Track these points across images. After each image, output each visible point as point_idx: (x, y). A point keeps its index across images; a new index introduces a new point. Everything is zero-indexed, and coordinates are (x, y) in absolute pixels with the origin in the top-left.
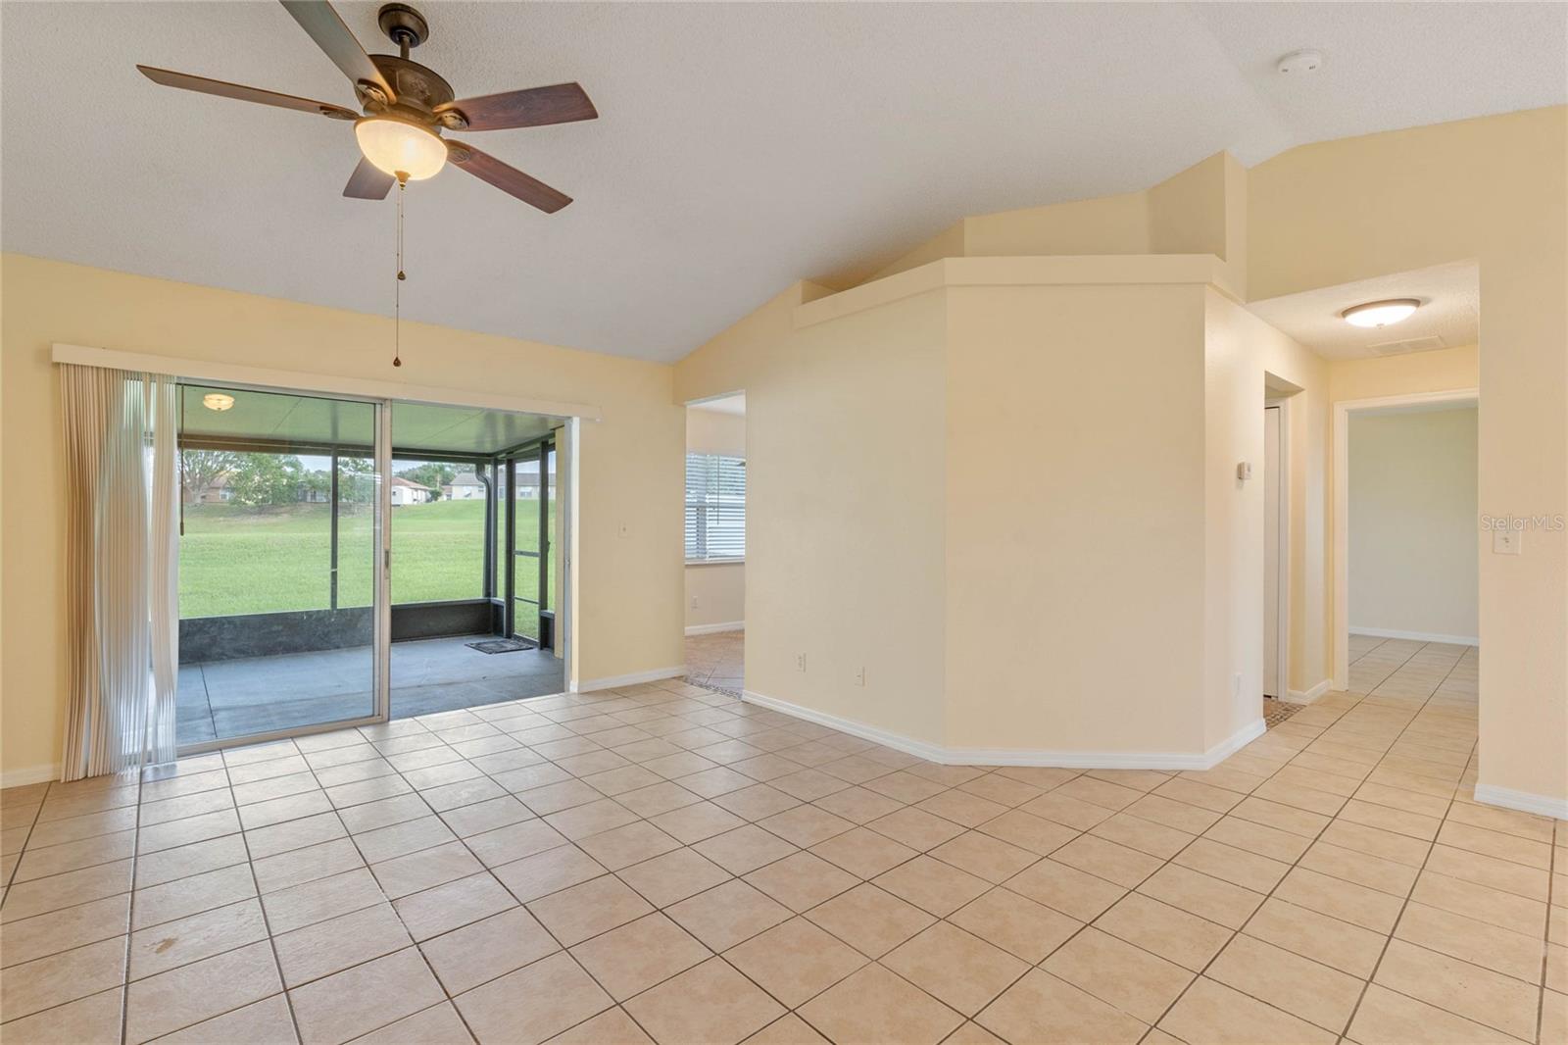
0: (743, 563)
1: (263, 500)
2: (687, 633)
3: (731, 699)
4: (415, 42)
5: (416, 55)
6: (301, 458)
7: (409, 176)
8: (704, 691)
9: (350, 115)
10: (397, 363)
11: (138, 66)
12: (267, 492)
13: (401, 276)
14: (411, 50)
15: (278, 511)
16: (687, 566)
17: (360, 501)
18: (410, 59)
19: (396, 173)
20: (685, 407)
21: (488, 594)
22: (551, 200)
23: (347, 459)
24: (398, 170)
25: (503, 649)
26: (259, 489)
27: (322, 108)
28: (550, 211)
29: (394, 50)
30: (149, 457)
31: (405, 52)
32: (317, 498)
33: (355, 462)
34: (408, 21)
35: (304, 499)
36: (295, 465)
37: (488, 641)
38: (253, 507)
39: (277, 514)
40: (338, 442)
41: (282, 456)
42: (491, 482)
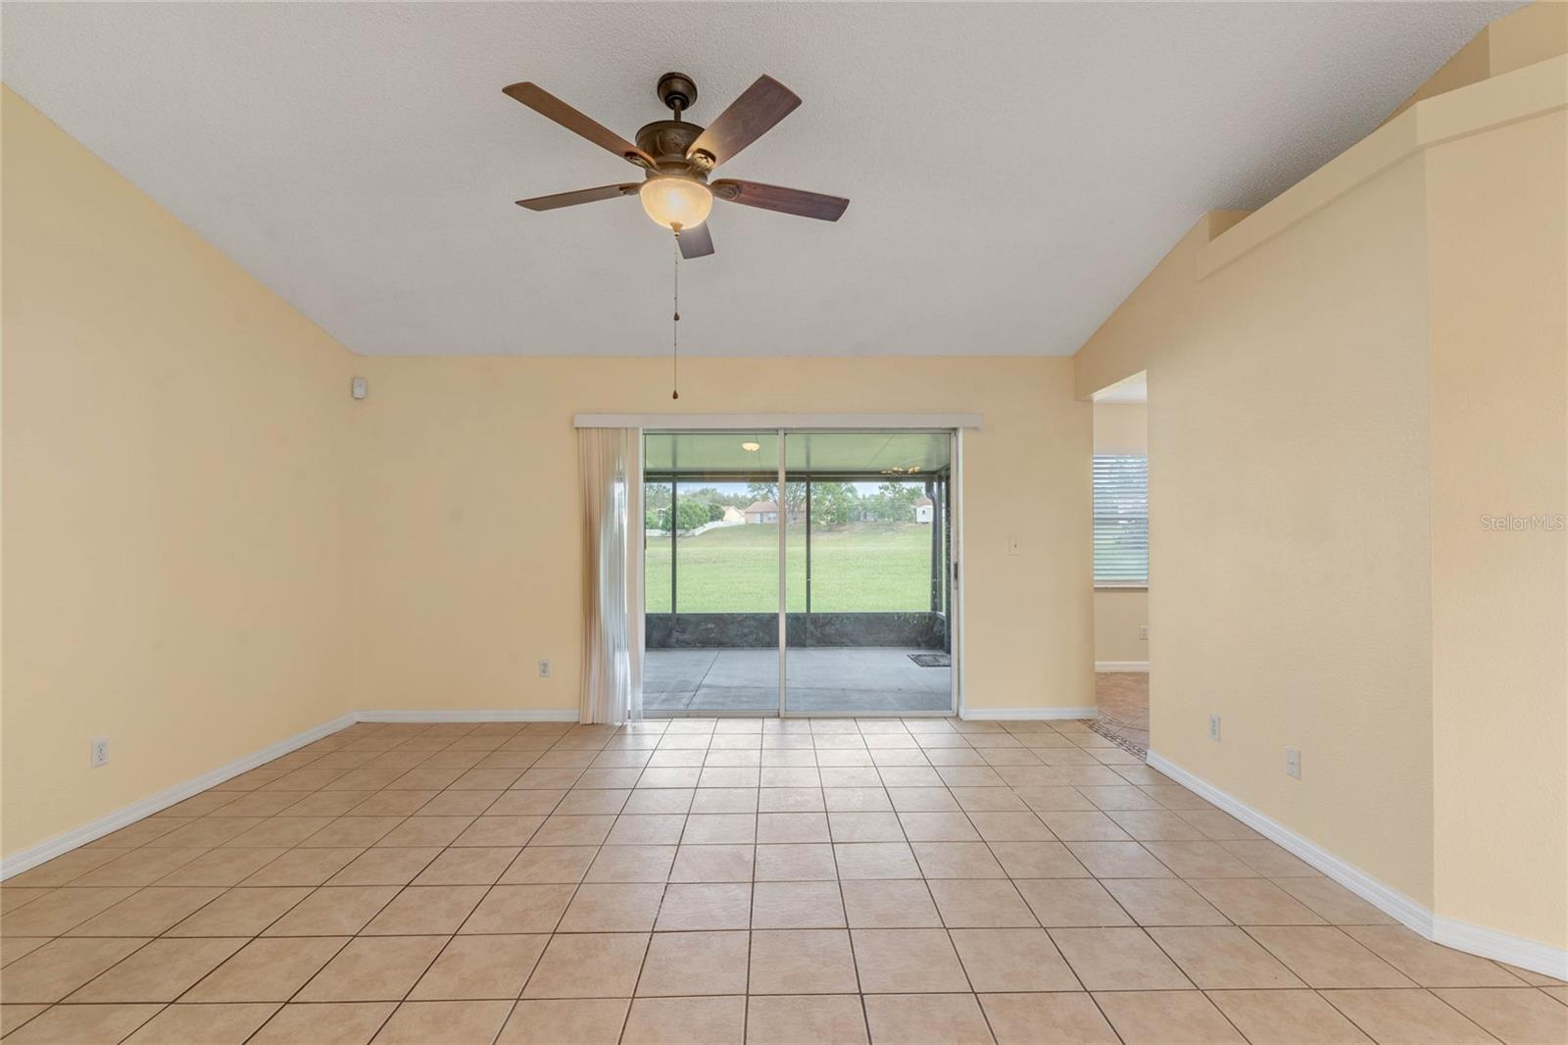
0: (1146, 589)
1: (832, 520)
2: (1098, 669)
3: (1133, 759)
4: (685, 105)
5: (687, 116)
6: (855, 485)
7: (681, 225)
8: (1107, 742)
9: (629, 189)
10: (675, 396)
11: (517, 203)
12: (834, 514)
13: (677, 318)
14: (682, 112)
15: (842, 528)
16: (1096, 589)
17: (898, 520)
18: (682, 120)
19: (671, 224)
20: (1091, 401)
21: (935, 606)
22: (830, 208)
23: (888, 484)
24: (672, 221)
25: (937, 664)
26: (828, 512)
27: (621, 189)
28: (835, 219)
29: (668, 115)
30: (619, 489)
31: (677, 115)
32: (868, 518)
33: (893, 486)
34: (679, 86)
35: (858, 520)
36: (852, 490)
37: (925, 653)
38: (825, 526)
39: (841, 531)
40: (811, 470)
41: (843, 484)
42: (936, 498)
